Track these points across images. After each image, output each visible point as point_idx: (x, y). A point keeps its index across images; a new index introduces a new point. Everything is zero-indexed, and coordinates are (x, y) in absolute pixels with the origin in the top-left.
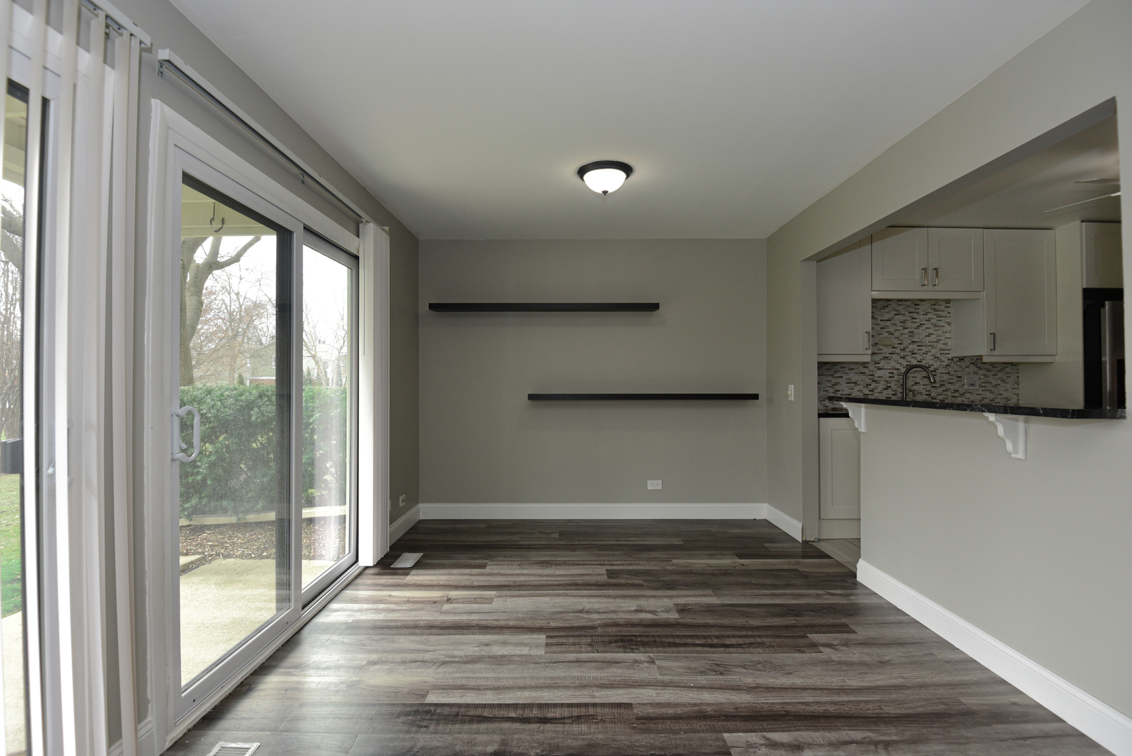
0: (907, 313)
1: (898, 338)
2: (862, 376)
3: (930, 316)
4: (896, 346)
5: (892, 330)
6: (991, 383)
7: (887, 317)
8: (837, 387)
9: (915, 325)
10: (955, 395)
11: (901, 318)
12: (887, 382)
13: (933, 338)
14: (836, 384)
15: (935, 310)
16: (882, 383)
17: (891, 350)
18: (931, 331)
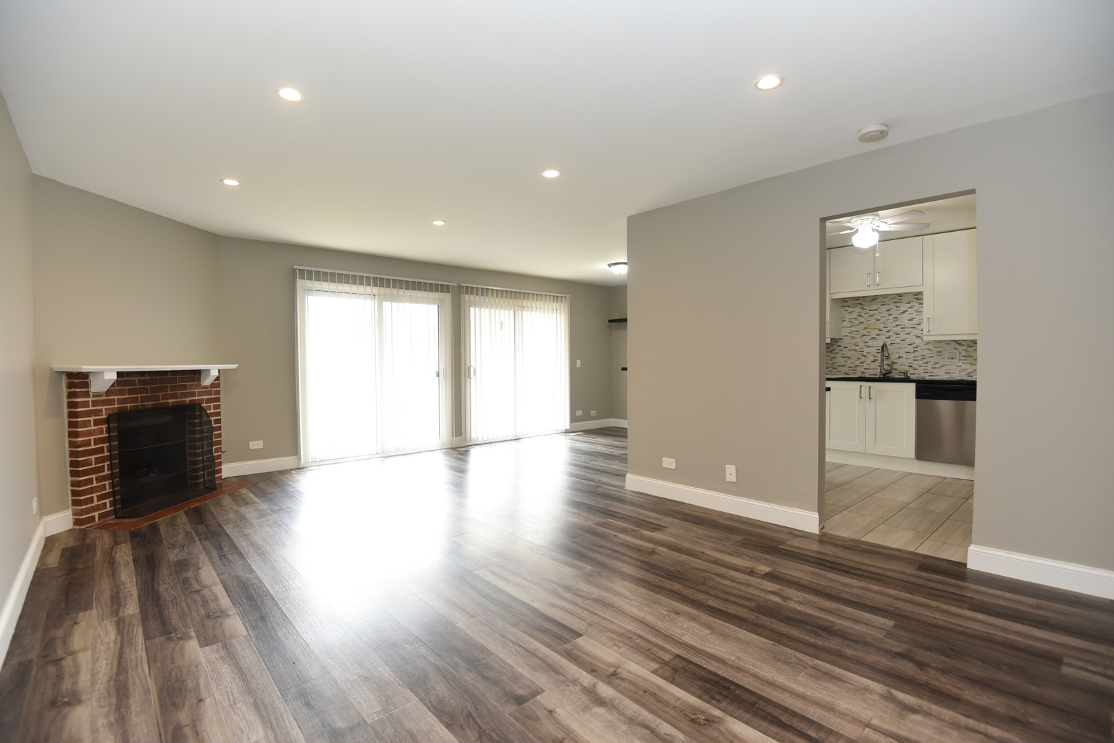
0: (892, 303)
1: (884, 323)
2: (854, 352)
3: (912, 304)
4: (882, 329)
5: (879, 317)
6: (972, 357)
7: (875, 307)
8: (835, 360)
9: (899, 312)
10: (935, 366)
11: (887, 307)
12: (874, 356)
13: (915, 321)
14: (834, 358)
15: (917, 299)
16: (870, 357)
17: (878, 332)
18: (914, 316)
